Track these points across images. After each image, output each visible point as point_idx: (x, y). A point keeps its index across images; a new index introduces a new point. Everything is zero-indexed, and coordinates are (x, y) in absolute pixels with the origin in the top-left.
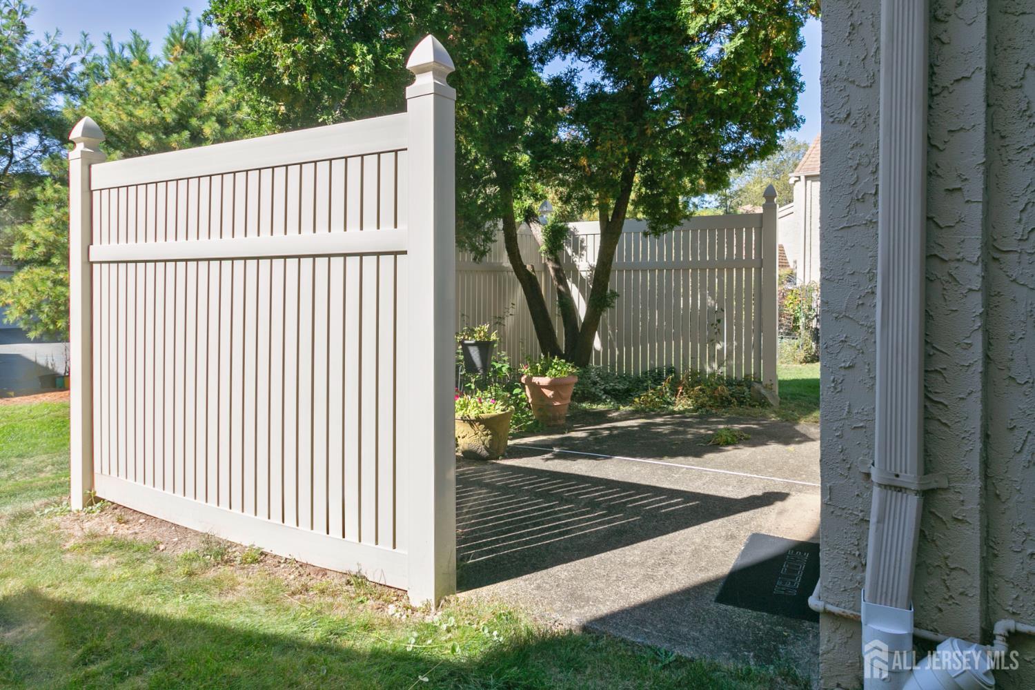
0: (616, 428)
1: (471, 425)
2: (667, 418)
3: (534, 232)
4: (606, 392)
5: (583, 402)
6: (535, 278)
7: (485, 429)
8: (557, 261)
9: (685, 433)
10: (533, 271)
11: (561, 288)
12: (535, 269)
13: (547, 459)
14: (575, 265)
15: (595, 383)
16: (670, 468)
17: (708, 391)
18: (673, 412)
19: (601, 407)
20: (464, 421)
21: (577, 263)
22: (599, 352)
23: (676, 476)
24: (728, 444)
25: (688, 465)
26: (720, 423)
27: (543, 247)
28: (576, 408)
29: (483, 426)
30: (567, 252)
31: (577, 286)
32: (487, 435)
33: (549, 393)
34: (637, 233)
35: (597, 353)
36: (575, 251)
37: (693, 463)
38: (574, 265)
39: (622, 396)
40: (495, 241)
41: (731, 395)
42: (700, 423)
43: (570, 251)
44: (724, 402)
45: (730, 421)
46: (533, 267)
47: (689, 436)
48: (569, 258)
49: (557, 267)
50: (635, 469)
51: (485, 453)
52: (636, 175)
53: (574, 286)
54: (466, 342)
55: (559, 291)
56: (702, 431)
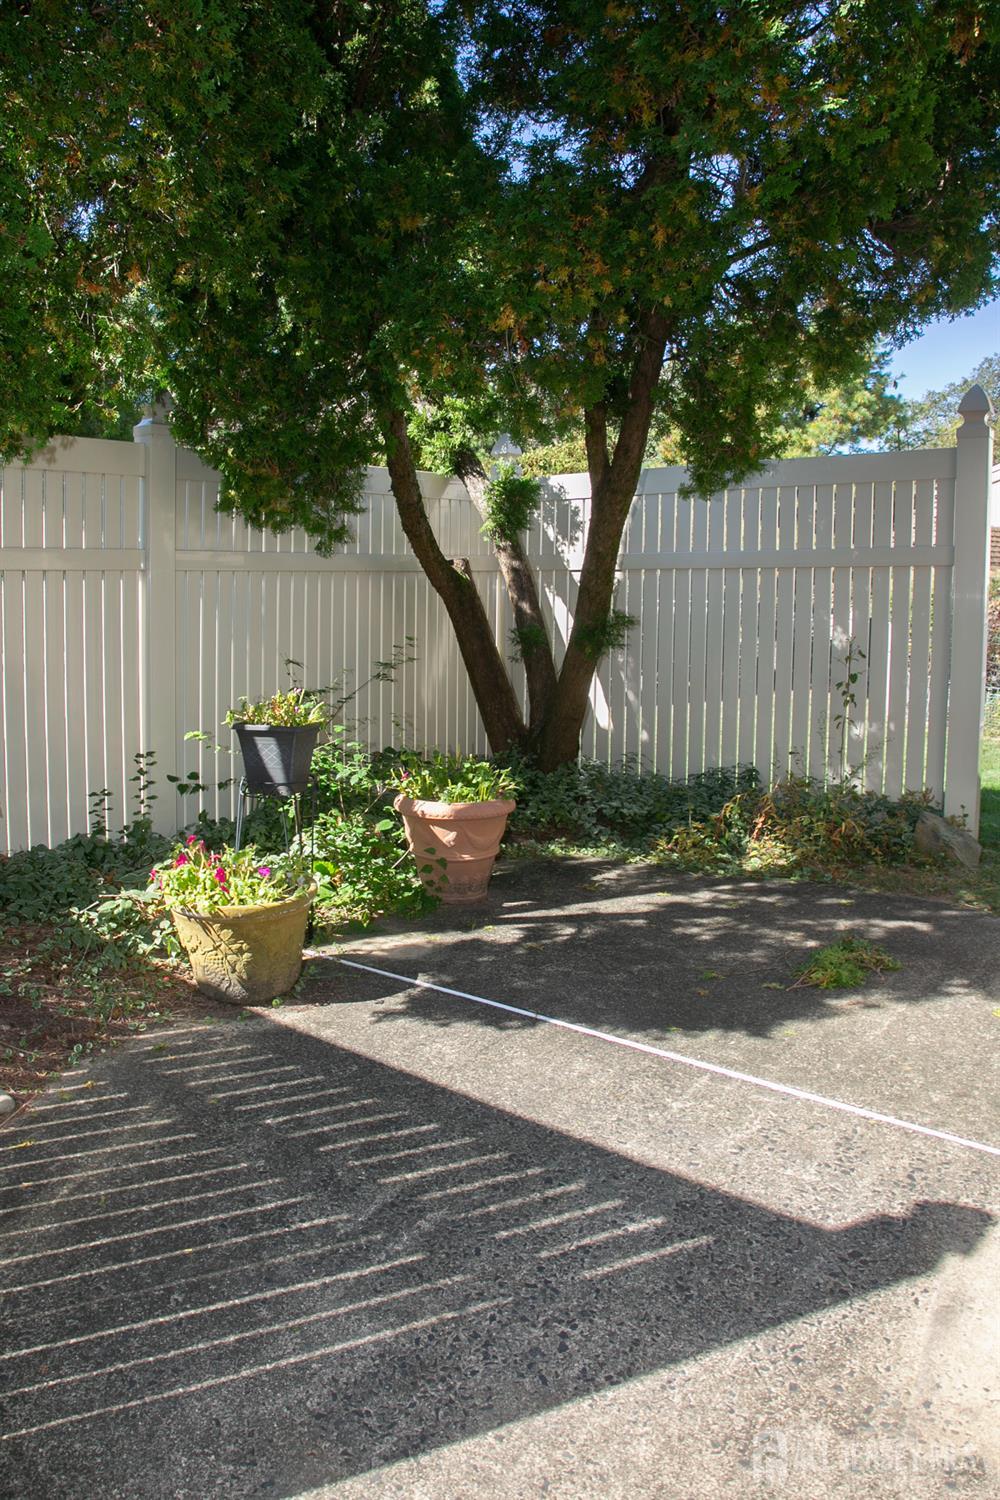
0: (593, 917)
1: (205, 928)
2: (724, 894)
3: (472, 495)
4: (601, 818)
5: (551, 840)
6: (471, 585)
7: (236, 937)
8: (517, 552)
9: (750, 942)
10: (467, 570)
11: (525, 606)
12: (473, 567)
13: (389, 1015)
14: (562, 559)
15: (581, 799)
16: (668, 1074)
17: (820, 829)
18: (738, 878)
19: (588, 855)
20: (189, 918)
21: (566, 556)
22: (605, 732)
23: (676, 1106)
24: (841, 988)
25: (722, 1062)
26: (839, 912)
27: (489, 524)
28: (534, 852)
29: (230, 932)
30: (545, 533)
31: (564, 602)
32: (240, 951)
33: (447, 837)
34: (667, 495)
35: (602, 732)
36: (562, 531)
37: (734, 1055)
38: (558, 558)
39: (634, 832)
40: (362, 511)
41: (871, 837)
42: (790, 911)
43: (551, 533)
44: (854, 854)
45: (864, 908)
46: (466, 563)
47: (757, 955)
48: (549, 544)
49: (516, 564)
50: (580, 1066)
51: (237, 990)
52: (666, 364)
53: (558, 600)
54: (249, 727)
55: (519, 611)
56: (792, 937)
